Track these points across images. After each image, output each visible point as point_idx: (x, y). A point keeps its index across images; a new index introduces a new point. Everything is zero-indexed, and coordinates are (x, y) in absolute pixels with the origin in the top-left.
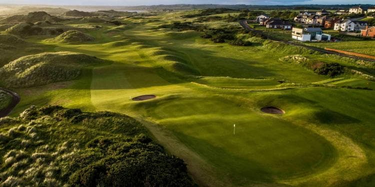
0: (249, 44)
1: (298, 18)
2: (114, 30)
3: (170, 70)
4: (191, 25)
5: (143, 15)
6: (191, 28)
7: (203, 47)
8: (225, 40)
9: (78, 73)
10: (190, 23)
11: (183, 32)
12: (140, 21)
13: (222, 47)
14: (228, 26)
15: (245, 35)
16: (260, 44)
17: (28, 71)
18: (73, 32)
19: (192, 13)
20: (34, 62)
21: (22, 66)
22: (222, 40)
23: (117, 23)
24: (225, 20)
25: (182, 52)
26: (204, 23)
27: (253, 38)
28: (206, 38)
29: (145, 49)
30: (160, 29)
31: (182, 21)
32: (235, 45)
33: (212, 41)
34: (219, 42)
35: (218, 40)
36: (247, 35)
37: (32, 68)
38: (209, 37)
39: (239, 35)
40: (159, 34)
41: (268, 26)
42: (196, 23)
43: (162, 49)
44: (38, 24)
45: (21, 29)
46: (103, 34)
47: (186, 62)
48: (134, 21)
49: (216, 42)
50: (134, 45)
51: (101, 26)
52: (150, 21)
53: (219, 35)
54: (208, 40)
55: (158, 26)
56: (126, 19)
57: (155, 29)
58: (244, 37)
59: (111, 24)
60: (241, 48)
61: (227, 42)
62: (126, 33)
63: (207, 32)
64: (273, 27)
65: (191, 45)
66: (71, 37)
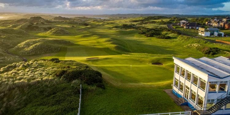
0: (169, 38)
1: (208, 22)
2: (83, 29)
3: (113, 49)
4: (134, 26)
5: (104, 20)
6: (134, 28)
7: (139, 39)
8: (154, 36)
9: (59, 49)
10: (134, 25)
11: (128, 30)
12: (101, 23)
13: (151, 39)
14: (159, 27)
15: (168, 32)
16: (175, 38)
17: (31, 47)
18: (57, 29)
19: (138, 19)
20: (35, 42)
21: (28, 45)
22: (152, 36)
23: (86, 25)
24: (158, 23)
25: (124, 41)
26: (143, 25)
27: (172, 34)
28: (142, 34)
29: (101, 39)
30: (113, 29)
31: (129, 24)
32: (159, 38)
33: (146, 35)
34: (150, 36)
35: (149, 35)
36: (169, 32)
37: (34, 45)
38: (144, 33)
39: (164, 33)
40: (112, 31)
41: (185, 27)
42: (138, 25)
43: (111, 39)
44: (36, 24)
45: (26, 27)
46: (76, 31)
47: (124, 46)
48: (97, 24)
49: (148, 37)
50: (94, 37)
51: (75, 26)
52: (108, 24)
53: (150, 32)
54: (143, 35)
55: (112, 26)
56: (92, 22)
57: (110, 28)
58: (166, 34)
59: (82, 25)
60: (163, 40)
61: (155, 37)
62: (91, 30)
63: (143, 30)
64: (189, 28)
65: (131, 38)
66: (57, 32)
